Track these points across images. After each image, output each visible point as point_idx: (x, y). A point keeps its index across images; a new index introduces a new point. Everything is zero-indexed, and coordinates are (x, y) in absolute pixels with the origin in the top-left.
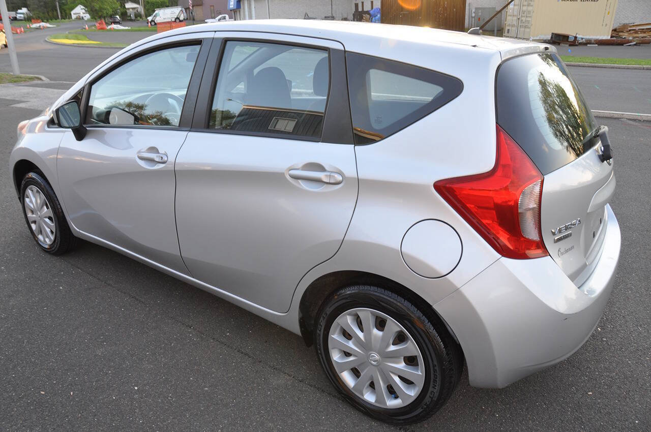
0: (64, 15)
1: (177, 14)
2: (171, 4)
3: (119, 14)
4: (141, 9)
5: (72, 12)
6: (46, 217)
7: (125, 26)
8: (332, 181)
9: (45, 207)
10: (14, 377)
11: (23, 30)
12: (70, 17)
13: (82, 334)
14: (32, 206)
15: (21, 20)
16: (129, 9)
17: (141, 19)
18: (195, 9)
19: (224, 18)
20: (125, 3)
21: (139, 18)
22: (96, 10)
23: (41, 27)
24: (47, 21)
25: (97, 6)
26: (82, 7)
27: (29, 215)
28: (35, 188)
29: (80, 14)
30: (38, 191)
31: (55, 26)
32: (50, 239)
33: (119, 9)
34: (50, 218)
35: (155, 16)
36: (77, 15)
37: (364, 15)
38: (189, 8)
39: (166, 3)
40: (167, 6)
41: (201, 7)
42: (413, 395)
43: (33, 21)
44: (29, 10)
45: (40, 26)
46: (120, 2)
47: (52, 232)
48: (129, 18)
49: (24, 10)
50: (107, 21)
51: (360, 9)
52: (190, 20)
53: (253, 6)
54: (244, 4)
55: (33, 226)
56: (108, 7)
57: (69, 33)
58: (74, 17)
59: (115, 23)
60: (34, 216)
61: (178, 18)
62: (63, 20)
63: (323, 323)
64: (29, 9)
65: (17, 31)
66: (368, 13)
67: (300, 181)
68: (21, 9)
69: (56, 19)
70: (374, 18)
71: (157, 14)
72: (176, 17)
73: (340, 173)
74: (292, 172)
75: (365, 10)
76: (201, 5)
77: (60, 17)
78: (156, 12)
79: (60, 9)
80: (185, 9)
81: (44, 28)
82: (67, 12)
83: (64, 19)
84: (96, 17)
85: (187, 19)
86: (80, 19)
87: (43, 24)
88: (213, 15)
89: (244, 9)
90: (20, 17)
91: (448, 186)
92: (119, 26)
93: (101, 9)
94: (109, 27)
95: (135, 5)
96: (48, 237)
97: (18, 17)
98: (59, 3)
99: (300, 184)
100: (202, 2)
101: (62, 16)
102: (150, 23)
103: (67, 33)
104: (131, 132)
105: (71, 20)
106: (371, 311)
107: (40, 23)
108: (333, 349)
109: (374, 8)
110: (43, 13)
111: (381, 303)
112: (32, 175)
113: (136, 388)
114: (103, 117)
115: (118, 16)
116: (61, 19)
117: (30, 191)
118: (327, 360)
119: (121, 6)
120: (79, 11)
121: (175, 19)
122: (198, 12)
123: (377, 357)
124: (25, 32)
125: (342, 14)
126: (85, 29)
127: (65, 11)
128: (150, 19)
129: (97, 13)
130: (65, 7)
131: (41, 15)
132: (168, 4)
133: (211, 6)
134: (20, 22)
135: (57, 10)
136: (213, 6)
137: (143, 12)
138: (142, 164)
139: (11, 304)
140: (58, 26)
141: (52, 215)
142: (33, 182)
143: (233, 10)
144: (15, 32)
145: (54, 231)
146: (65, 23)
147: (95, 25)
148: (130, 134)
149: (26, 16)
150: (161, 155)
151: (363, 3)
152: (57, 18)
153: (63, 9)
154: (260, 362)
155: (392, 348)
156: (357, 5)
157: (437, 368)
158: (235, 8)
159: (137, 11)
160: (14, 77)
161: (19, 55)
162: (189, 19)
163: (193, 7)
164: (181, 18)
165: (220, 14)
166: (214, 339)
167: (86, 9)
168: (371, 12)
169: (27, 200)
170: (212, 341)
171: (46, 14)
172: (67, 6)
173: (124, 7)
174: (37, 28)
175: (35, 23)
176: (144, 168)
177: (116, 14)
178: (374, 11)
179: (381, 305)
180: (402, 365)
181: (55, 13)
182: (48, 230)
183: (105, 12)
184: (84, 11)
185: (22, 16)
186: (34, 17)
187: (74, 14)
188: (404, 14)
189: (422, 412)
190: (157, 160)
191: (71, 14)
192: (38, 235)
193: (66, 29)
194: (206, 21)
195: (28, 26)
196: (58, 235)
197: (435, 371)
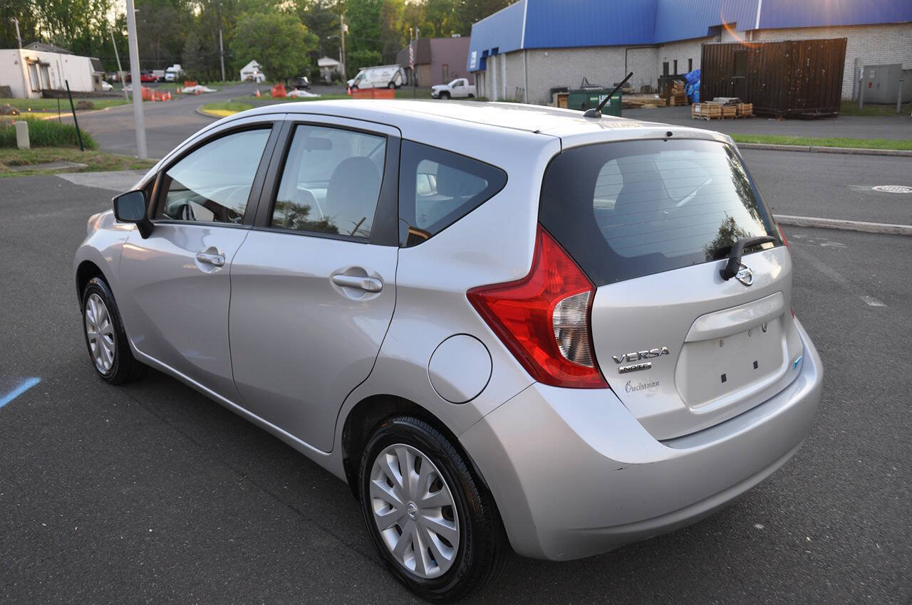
0: (230, 74)
1: (392, 77)
2: (385, 60)
3: (309, 74)
4: (340, 66)
5: (242, 72)
6: (106, 334)
7: (313, 93)
8: (371, 289)
9: (107, 321)
10: (18, 507)
11: (169, 95)
12: (238, 77)
13: (113, 470)
14: (93, 321)
15: (171, 82)
16: (323, 67)
17: (340, 84)
18: (419, 71)
19: (462, 84)
20: (319, 58)
21: (337, 81)
22: (274, 68)
23: (196, 92)
24: (206, 84)
25: (276, 63)
26: (256, 64)
27: (90, 331)
28: (97, 297)
29: (252, 73)
30: (100, 301)
31: (214, 90)
32: (109, 363)
33: (309, 68)
34: (110, 336)
35: (358, 79)
36: (249, 75)
37: (675, 82)
38: (410, 68)
39: (379, 59)
40: (380, 64)
41: (429, 66)
42: (449, 559)
43: (186, 83)
44: (182, 68)
45: (194, 90)
46: (312, 58)
47: (111, 354)
48: (323, 81)
49: (177, 68)
50: (289, 85)
51: (671, 72)
52: (412, 85)
53: (504, 67)
54: (491, 64)
55: (93, 346)
56: (292, 65)
57: (232, 101)
58: (243, 77)
59: (299, 88)
60: (95, 333)
61: (392, 83)
62: (228, 82)
63: (364, 463)
64: (184, 66)
65: (161, 97)
66: (682, 77)
67: (343, 288)
68: (173, 66)
69: (218, 81)
70: (691, 86)
71: (361, 76)
72: (389, 80)
73: (380, 279)
74: (337, 277)
75: (679, 73)
76: (428, 63)
77: (224, 77)
78: (361, 73)
79: (225, 66)
80: (404, 68)
81: (199, 93)
82: (235, 70)
83: (230, 81)
84: (274, 80)
85: (407, 84)
86: (251, 80)
87: (199, 88)
88: (446, 79)
89: (491, 70)
90: (170, 77)
91: (480, 294)
92: (304, 92)
93: (282, 67)
94: (290, 94)
95: (333, 62)
96: (107, 360)
97: (166, 78)
98: (224, 58)
99: (343, 292)
100: (430, 60)
101: (226, 76)
102: (351, 88)
103: (229, 100)
104: (208, 230)
105: (239, 82)
106: (408, 449)
107: (195, 85)
108: (375, 498)
109: (693, 70)
110: (202, 72)
111: (415, 436)
112: (96, 280)
113: (151, 530)
114: (175, 212)
115: (306, 79)
116: (226, 80)
117: (92, 300)
118: (369, 512)
119: (312, 63)
120: (251, 69)
121: (390, 84)
122: (423, 74)
123: (415, 508)
124: (172, 98)
125: (642, 80)
126: (255, 95)
127: (232, 69)
128: (351, 82)
129: (275, 73)
130: (232, 64)
131: (198, 75)
132: (381, 61)
133: (443, 65)
134: (169, 84)
135: (220, 68)
136: (447, 65)
137: (343, 73)
138: (200, 266)
139: (42, 432)
140: (219, 90)
141: (112, 331)
142: (96, 289)
143: (476, 71)
144: (158, 99)
145: (113, 352)
146: (231, 87)
147: (270, 91)
148: (207, 233)
149: (178, 76)
150: (218, 257)
151: (676, 62)
152: (219, 79)
153: (230, 66)
154: (310, 520)
155: (428, 495)
156: (666, 66)
157: (469, 521)
158: (478, 68)
159: (336, 70)
160: (139, 161)
161: (149, 132)
162: (410, 82)
163: (415, 66)
164: (398, 83)
165: (457, 77)
166: (265, 491)
167: (261, 67)
168: (688, 77)
169: (89, 312)
170: (262, 492)
171: (206, 73)
172: (236, 63)
173: (317, 64)
174: (189, 94)
175: (189, 86)
176: (202, 272)
177: (304, 75)
178: (693, 76)
179: (415, 438)
180: (439, 519)
181: (218, 72)
182: (108, 351)
183: (287, 71)
184: (257, 69)
185: (172, 75)
186: (189, 77)
187: (245, 73)
188: (737, 80)
189: (458, 583)
190: (214, 262)
191: (239, 74)
192: (97, 357)
193: (229, 95)
194: (433, 88)
195: (178, 90)
196: (117, 358)
197: (468, 524)
